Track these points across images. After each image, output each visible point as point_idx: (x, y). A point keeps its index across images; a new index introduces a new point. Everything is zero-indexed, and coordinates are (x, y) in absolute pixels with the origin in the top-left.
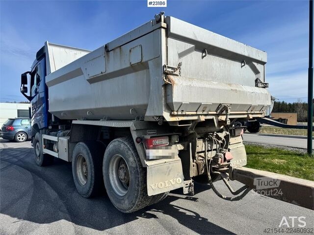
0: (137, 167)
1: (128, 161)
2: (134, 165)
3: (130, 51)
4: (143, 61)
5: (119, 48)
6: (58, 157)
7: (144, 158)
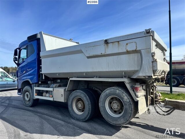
0: (130, 102)
1: (123, 99)
2: (128, 101)
3: (127, 44)
4: (137, 50)
5: (117, 42)
6: (53, 100)
7: (135, 97)
